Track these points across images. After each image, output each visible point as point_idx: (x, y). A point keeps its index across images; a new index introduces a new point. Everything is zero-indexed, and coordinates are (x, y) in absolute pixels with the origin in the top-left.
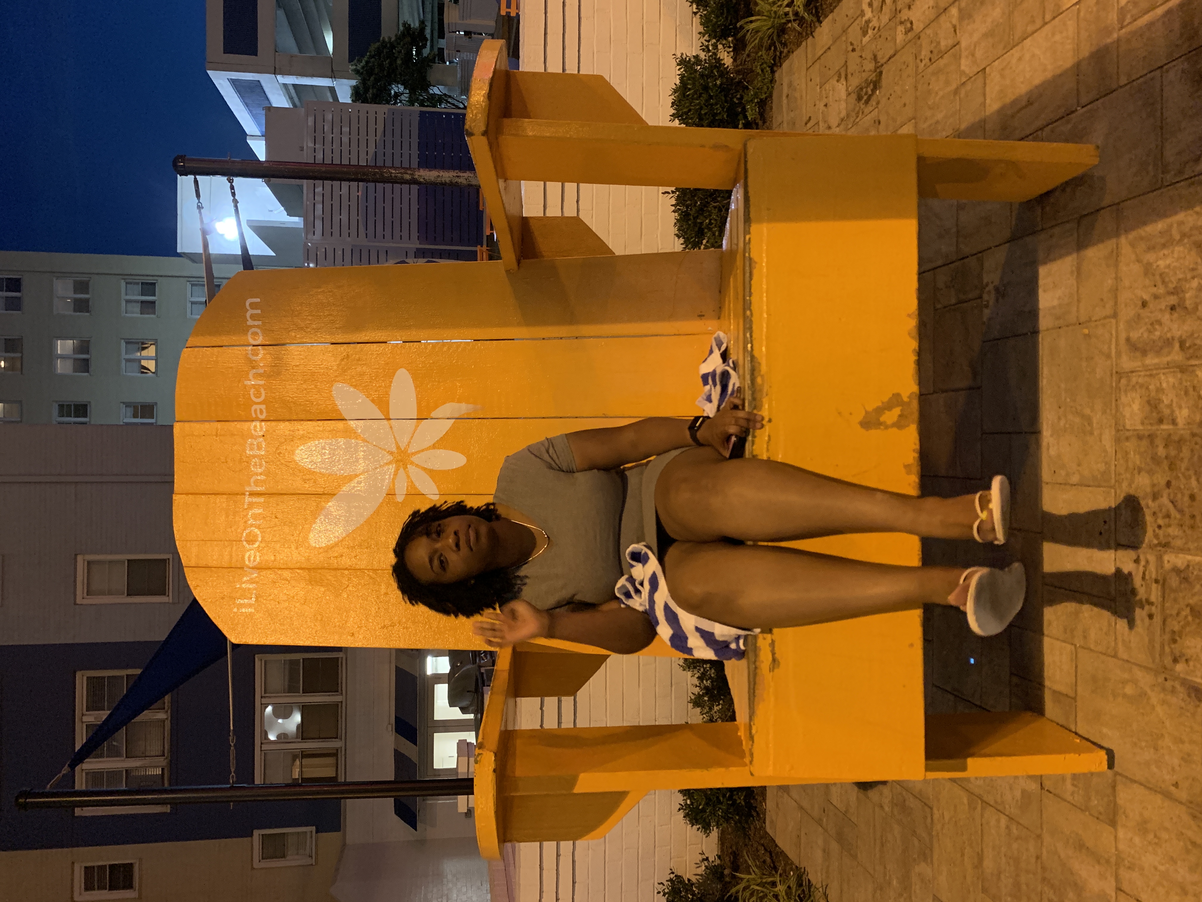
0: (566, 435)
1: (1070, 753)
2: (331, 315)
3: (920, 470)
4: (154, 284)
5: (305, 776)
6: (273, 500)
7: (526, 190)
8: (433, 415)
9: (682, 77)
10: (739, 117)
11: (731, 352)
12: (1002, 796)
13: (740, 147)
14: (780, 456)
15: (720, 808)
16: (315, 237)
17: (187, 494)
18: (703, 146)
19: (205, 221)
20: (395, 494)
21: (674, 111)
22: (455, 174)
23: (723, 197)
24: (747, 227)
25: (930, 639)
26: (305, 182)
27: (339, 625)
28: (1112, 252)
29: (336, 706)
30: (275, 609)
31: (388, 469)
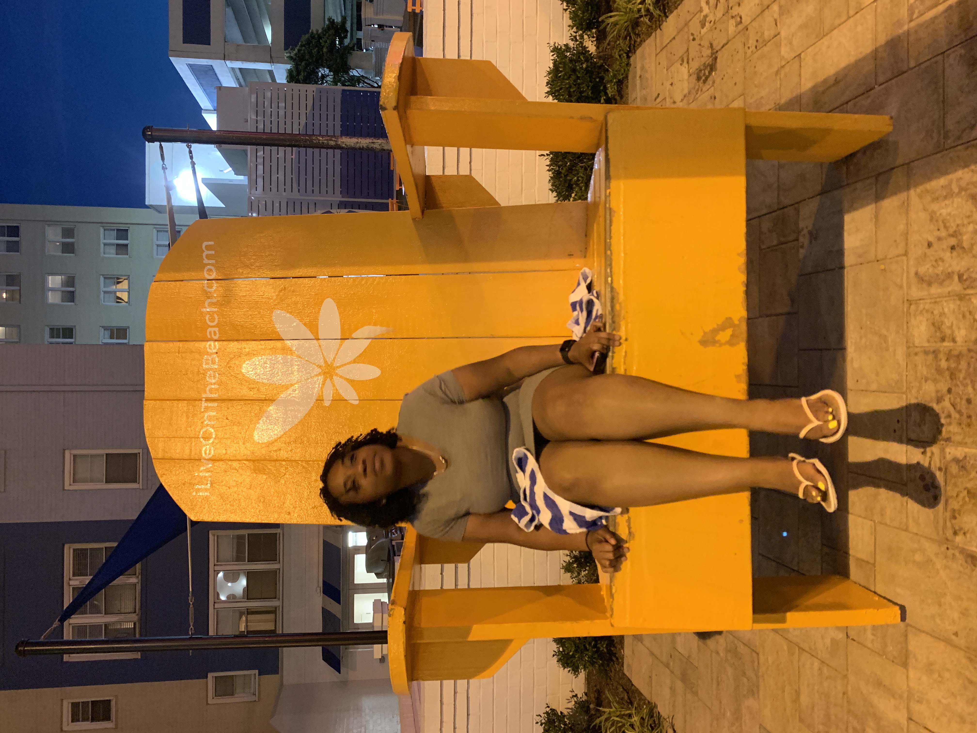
1: (870, 608)
2: (271, 255)
3: (748, 379)
4: (127, 230)
5: (250, 629)
6: (224, 405)
7: (428, 154)
8: (353, 335)
9: (555, 62)
10: (601, 95)
11: (595, 284)
12: (815, 644)
13: (602, 118)
15: (587, 654)
16: (257, 192)
17: (155, 400)
18: (572, 118)
19: (169, 178)
20: (323, 400)
21: (549, 90)
22: (371, 141)
23: (588, 159)
24: (607, 183)
25: (757, 517)
26: (249, 148)
27: (278, 506)
28: (904, 203)
29: (275, 573)
30: (226, 493)
31: (318, 379)
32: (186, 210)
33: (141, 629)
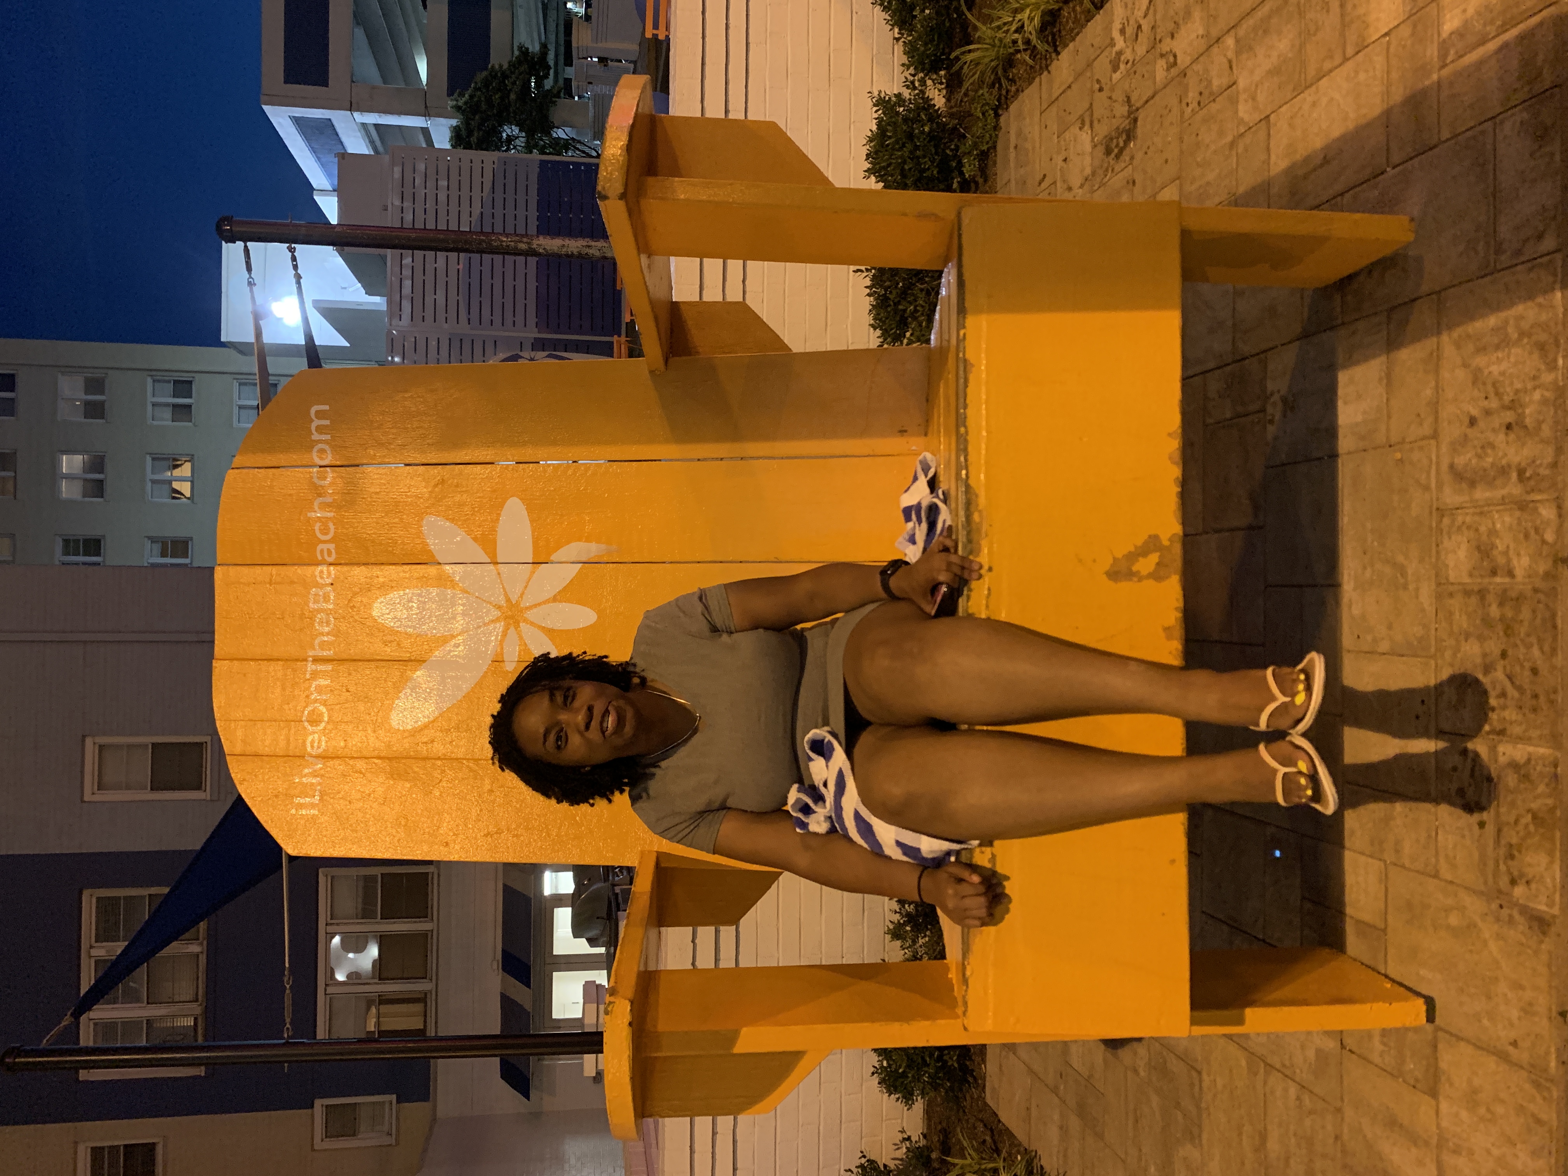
0: (725, 585)
1: (1378, 1001)
2: (421, 427)
3: (1183, 634)
4: (190, 382)
5: (383, 1028)
6: (342, 668)
7: (676, 266)
8: (553, 557)
9: (880, 122)
10: (954, 175)
11: (941, 479)
12: (1290, 1058)
13: (952, 216)
14: (1003, 615)
15: (926, 1072)
16: (401, 323)
17: (231, 660)
18: (905, 214)
19: (259, 301)
20: (503, 661)
21: (869, 166)
22: (585, 244)
23: (932, 277)
24: (961, 319)
25: (1198, 852)
26: (389, 252)
27: (429, 833)
28: (1432, 354)
29: (425, 936)
30: (345, 810)
31: (495, 628)
32: (287, 351)
33: (206, 1029)
